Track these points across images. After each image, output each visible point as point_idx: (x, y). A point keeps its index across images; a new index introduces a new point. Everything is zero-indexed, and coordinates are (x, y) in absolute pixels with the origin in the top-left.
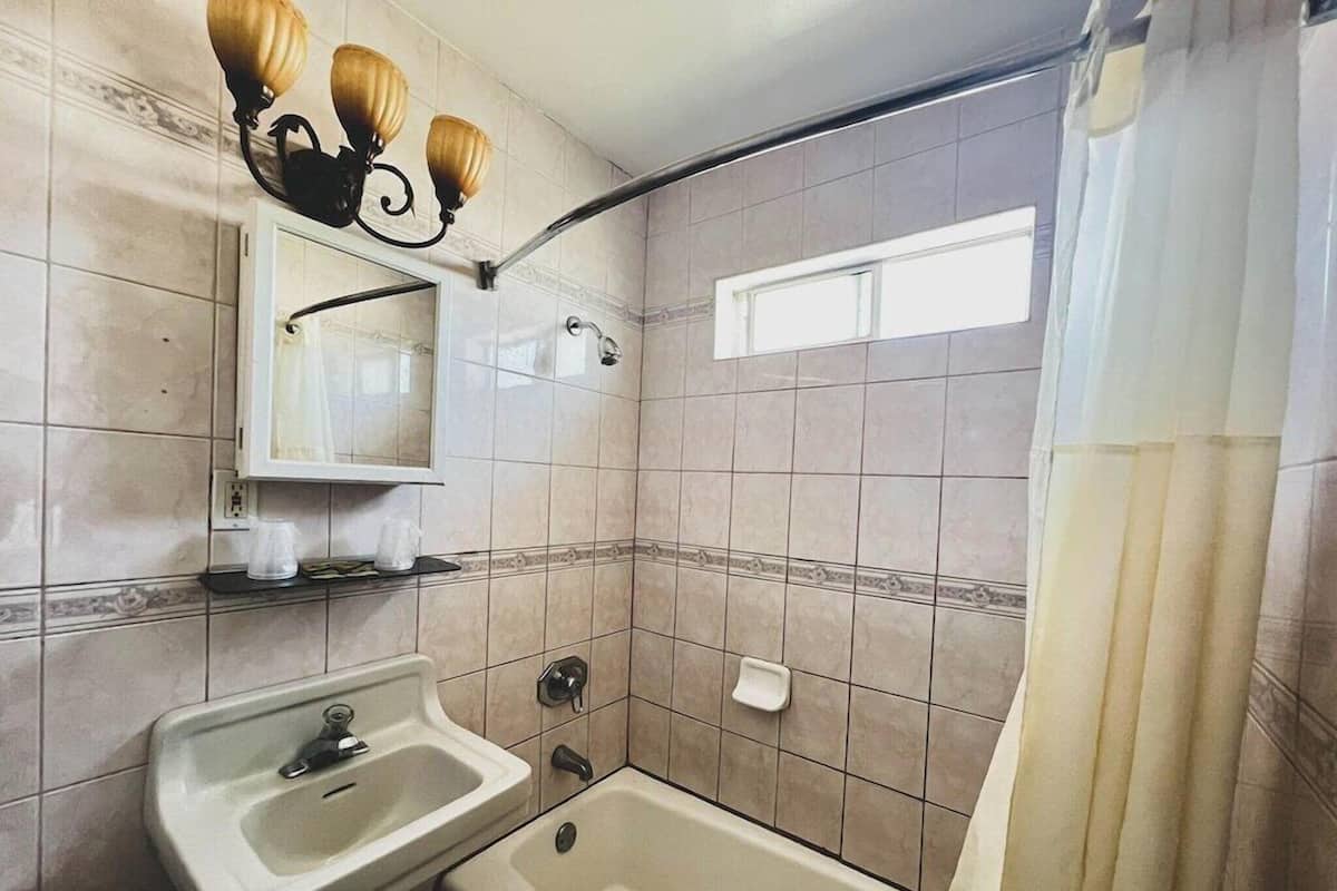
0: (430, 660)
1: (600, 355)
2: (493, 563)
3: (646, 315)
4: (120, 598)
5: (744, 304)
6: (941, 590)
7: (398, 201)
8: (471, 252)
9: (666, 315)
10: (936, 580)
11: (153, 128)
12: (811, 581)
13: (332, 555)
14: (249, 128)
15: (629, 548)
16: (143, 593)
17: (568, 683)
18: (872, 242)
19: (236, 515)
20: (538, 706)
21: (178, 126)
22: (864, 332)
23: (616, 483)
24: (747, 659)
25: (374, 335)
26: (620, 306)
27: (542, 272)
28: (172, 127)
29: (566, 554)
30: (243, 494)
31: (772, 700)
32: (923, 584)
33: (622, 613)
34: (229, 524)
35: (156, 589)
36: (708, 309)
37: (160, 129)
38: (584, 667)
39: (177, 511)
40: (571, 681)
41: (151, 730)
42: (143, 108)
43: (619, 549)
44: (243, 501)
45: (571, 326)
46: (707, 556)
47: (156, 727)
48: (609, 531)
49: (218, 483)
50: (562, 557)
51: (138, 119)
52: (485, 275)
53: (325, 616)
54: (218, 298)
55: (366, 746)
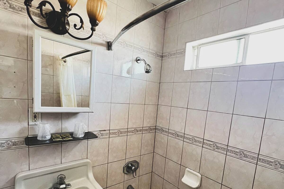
0: (90, 161)
1: (145, 70)
2: (110, 133)
3: (163, 55)
4: (6, 143)
5: (196, 50)
6: (260, 159)
7: (79, 25)
8: (105, 39)
9: (170, 55)
10: (258, 156)
11: (8, 9)
12: (211, 148)
13: (63, 132)
14: (29, 7)
15: (154, 129)
16: (12, 142)
17: (132, 168)
18: (246, 27)
19: (35, 121)
20: (123, 174)
21: (15, 8)
22: (240, 61)
23: (151, 109)
24: (187, 169)
25: (88, 61)
26: (155, 52)
27: (128, 43)
28: (14, 8)
29: (133, 131)
30: (37, 115)
31: (194, 184)
32: (253, 156)
33: (150, 148)
34: (33, 123)
35: (15, 141)
36: (183, 53)
37: (10, 9)
38: (138, 163)
39: (19, 120)
40: (133, 168)
41: (15, 177)
42: (5, 4)
43: (151, 129)
44: (37, 117)
45: (137, 60)
46: (178, 135)
47: (16, 177)
48: (147, 124)
49: (30, 112)
50: (132, 132)
51: (4, 7)
52: (109, 46)
53: (61, 148)
54: (29, 59)
55: (70, 185)
